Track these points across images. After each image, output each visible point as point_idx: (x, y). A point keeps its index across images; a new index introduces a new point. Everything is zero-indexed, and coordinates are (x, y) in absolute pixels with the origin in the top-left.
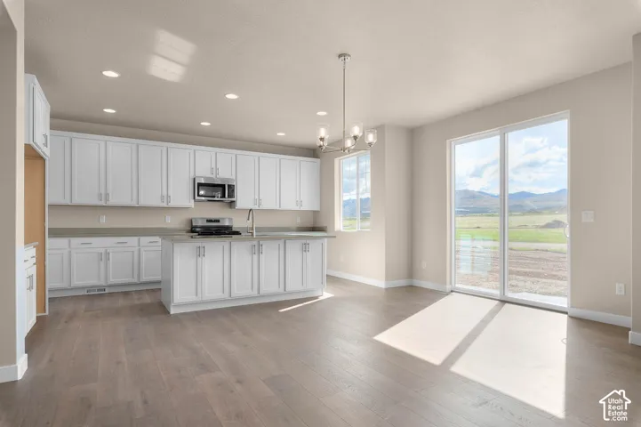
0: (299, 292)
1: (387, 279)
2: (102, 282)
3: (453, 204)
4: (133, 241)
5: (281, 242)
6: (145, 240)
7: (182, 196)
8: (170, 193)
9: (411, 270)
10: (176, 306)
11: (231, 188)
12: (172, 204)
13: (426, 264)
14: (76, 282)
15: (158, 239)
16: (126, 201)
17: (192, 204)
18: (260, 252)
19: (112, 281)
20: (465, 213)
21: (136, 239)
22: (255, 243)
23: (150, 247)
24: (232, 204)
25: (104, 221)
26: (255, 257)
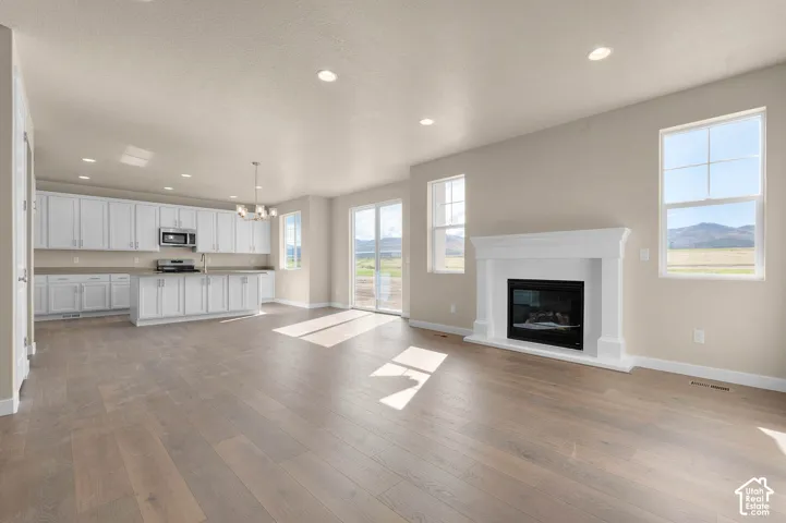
0: (239, 312)
1: (311, 302)
2: (77, 309)
3: (353, 252)
4: (104, 278)
5: (225, 277)
6: (115, 277)
7: (149, 243)
8: (139, 240)
9: (330, 296)
10: (141, 320)
11: (193, 236)
12: (140, 248)
13: (338, 292)
14: (53, 309)
15: (127, 276)
16: (99, 246)
17: (158, 248)
18: (208, 283)
19: (86, 308)
20: (361, 257)
21: (107, 276)
22: (205, 277)
23: (119, 282)
24: (194, 249)
25: (77, 262)
26: (204, 288)
